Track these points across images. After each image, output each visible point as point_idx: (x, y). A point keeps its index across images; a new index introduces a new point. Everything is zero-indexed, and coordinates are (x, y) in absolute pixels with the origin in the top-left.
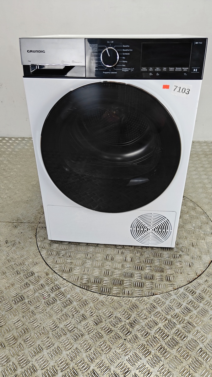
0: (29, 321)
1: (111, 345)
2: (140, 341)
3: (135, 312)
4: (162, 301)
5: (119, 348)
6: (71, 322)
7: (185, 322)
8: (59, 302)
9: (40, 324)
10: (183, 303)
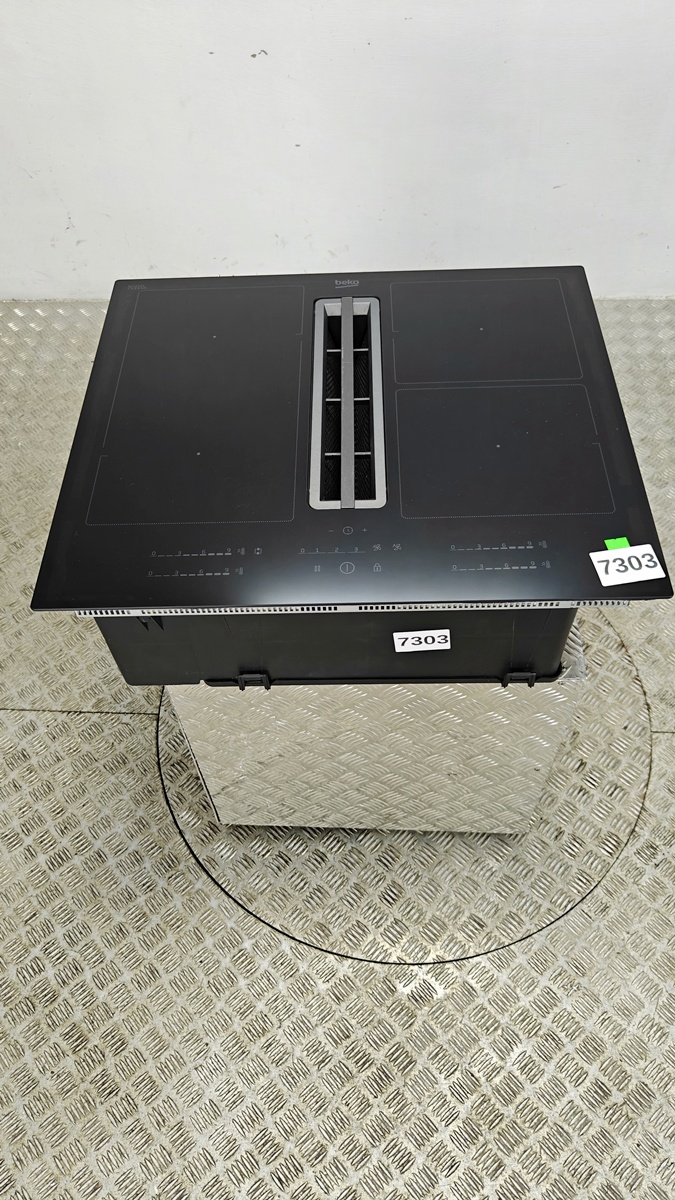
0: (179, 1037)
1: (371, 1097)
2: (435, 1086)
3: (426, 1008)
4: (490, 974)
5: (387, 1105)
6: (277, 1038)
7: (541, 1033)
8: (242, 983)
9: (207, 1044)
10: (540, 978)
